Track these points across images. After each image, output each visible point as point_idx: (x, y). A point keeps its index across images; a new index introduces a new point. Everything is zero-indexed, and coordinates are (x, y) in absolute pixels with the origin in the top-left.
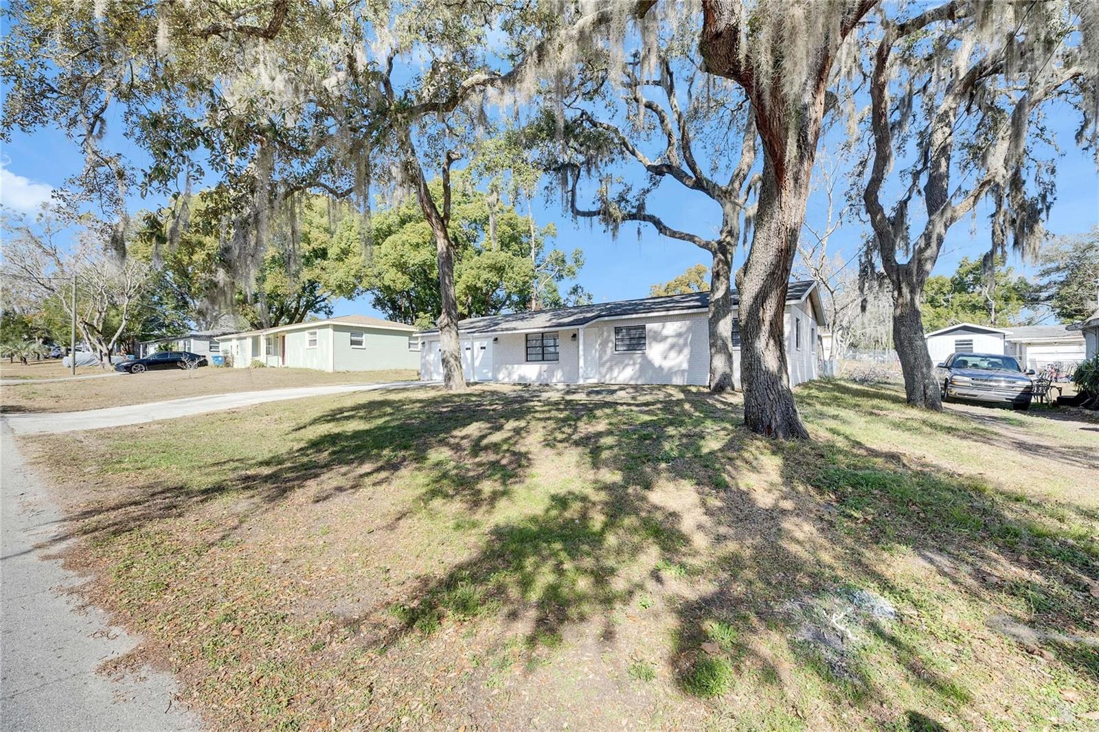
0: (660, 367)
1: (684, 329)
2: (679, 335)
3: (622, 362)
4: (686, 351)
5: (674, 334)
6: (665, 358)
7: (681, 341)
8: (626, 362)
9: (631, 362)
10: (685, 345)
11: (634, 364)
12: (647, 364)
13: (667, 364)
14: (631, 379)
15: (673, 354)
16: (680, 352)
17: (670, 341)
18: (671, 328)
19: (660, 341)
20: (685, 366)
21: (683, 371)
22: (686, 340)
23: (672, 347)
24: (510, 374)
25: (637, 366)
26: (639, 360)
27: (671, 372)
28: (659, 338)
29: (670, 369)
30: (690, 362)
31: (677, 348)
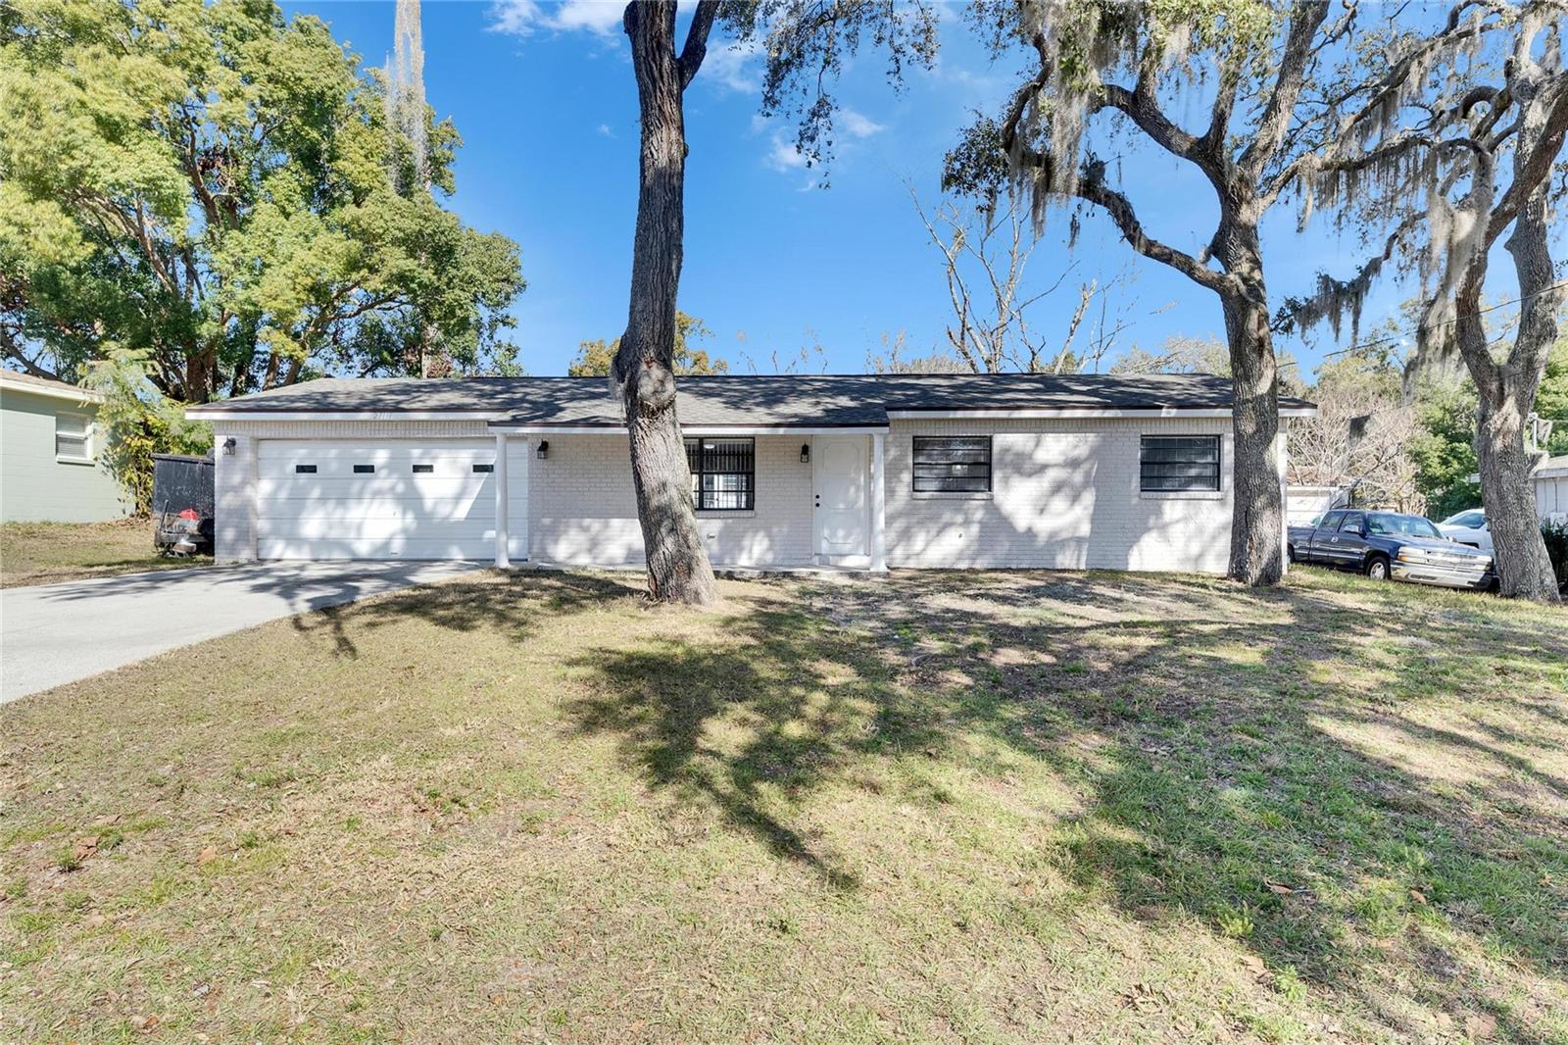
0: (1030, 530)
1: (1082, 451)
2: (1074, 464)
3: (934, 518)
4: (1089, 498)
5: (1060, 459)
6: (1042, 511)
7: (1078, 477)
8: (947, 517)
9: (960, 519)
10: (1086, 485)
11: (967, 523)
12: (997, 524)
13: (1044, 526)
14: (960, 557)
15: (1059, 503)
16: (1075, 499)
17: (1052, 474)
18: (1055, 447)
19: (1030, 475)
20: (1085, 529)
21: (1079, 541)
22: (1087, 474)
23: (1057, 488)
24: (594, 545)
25: (975, 529)
26: (979, 515)
27: (1056, 543)
28: (1027, 467)
29: (1052, 535)
30: (1094, 520)
31: (1066, 490)
